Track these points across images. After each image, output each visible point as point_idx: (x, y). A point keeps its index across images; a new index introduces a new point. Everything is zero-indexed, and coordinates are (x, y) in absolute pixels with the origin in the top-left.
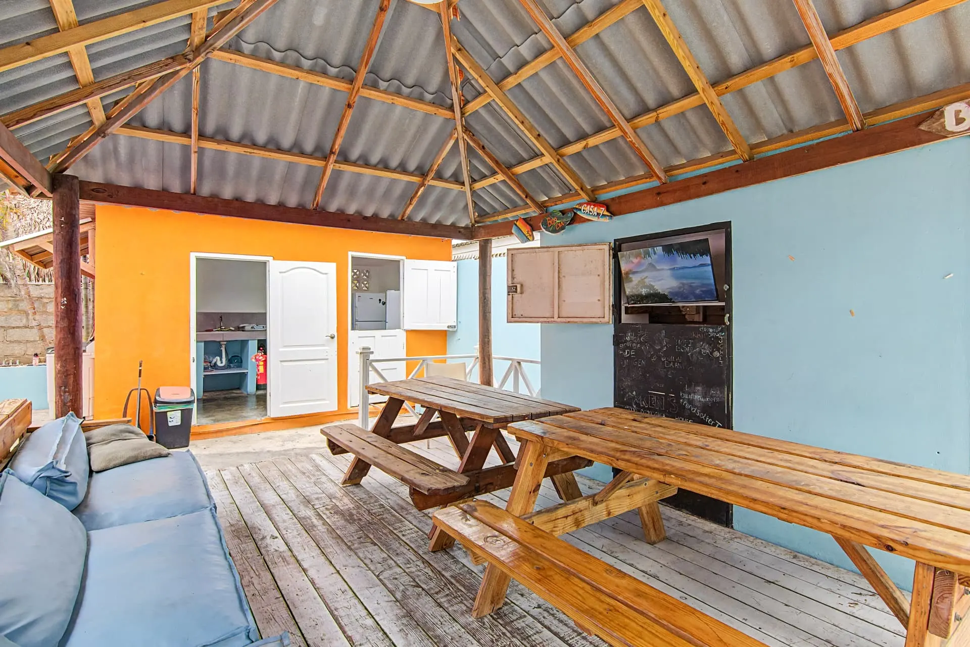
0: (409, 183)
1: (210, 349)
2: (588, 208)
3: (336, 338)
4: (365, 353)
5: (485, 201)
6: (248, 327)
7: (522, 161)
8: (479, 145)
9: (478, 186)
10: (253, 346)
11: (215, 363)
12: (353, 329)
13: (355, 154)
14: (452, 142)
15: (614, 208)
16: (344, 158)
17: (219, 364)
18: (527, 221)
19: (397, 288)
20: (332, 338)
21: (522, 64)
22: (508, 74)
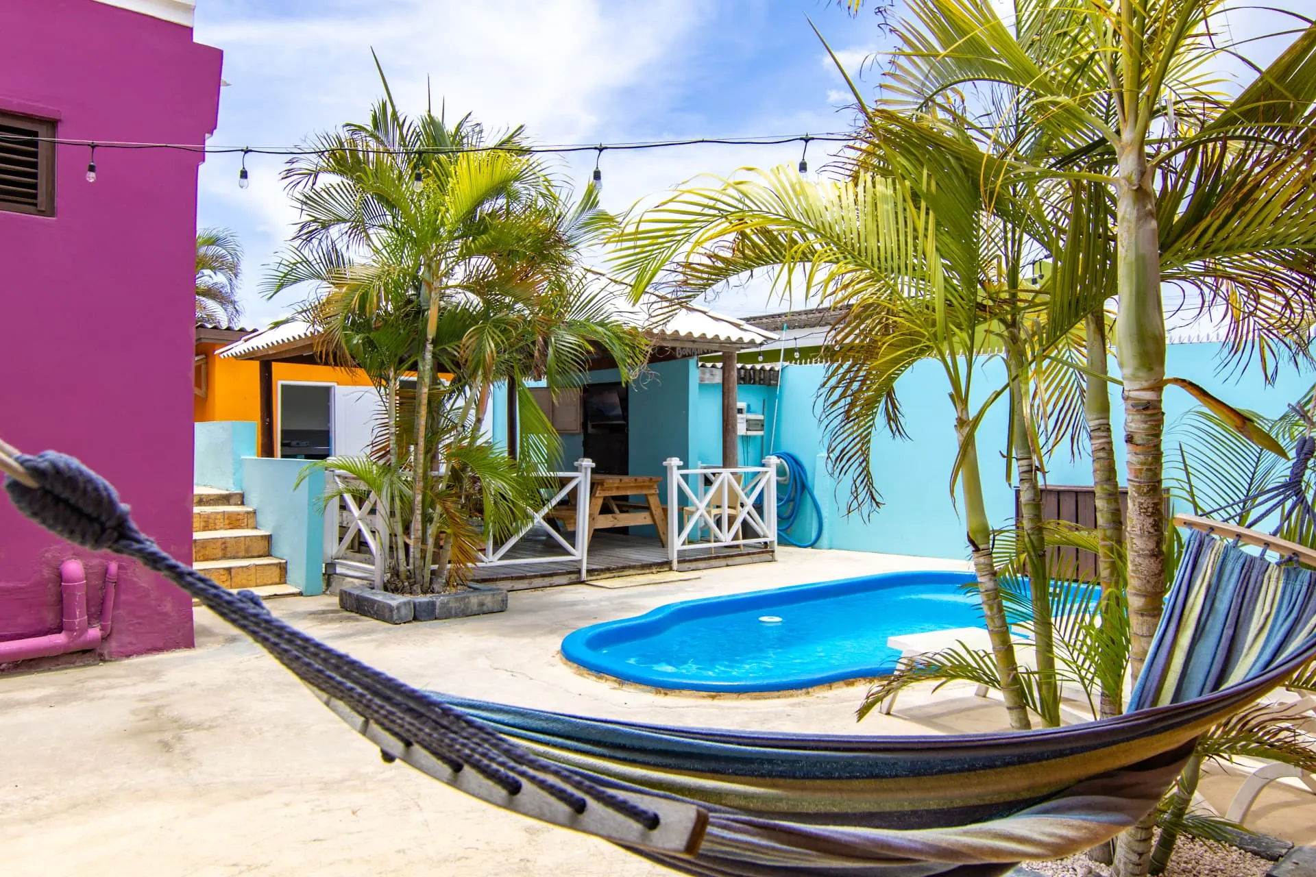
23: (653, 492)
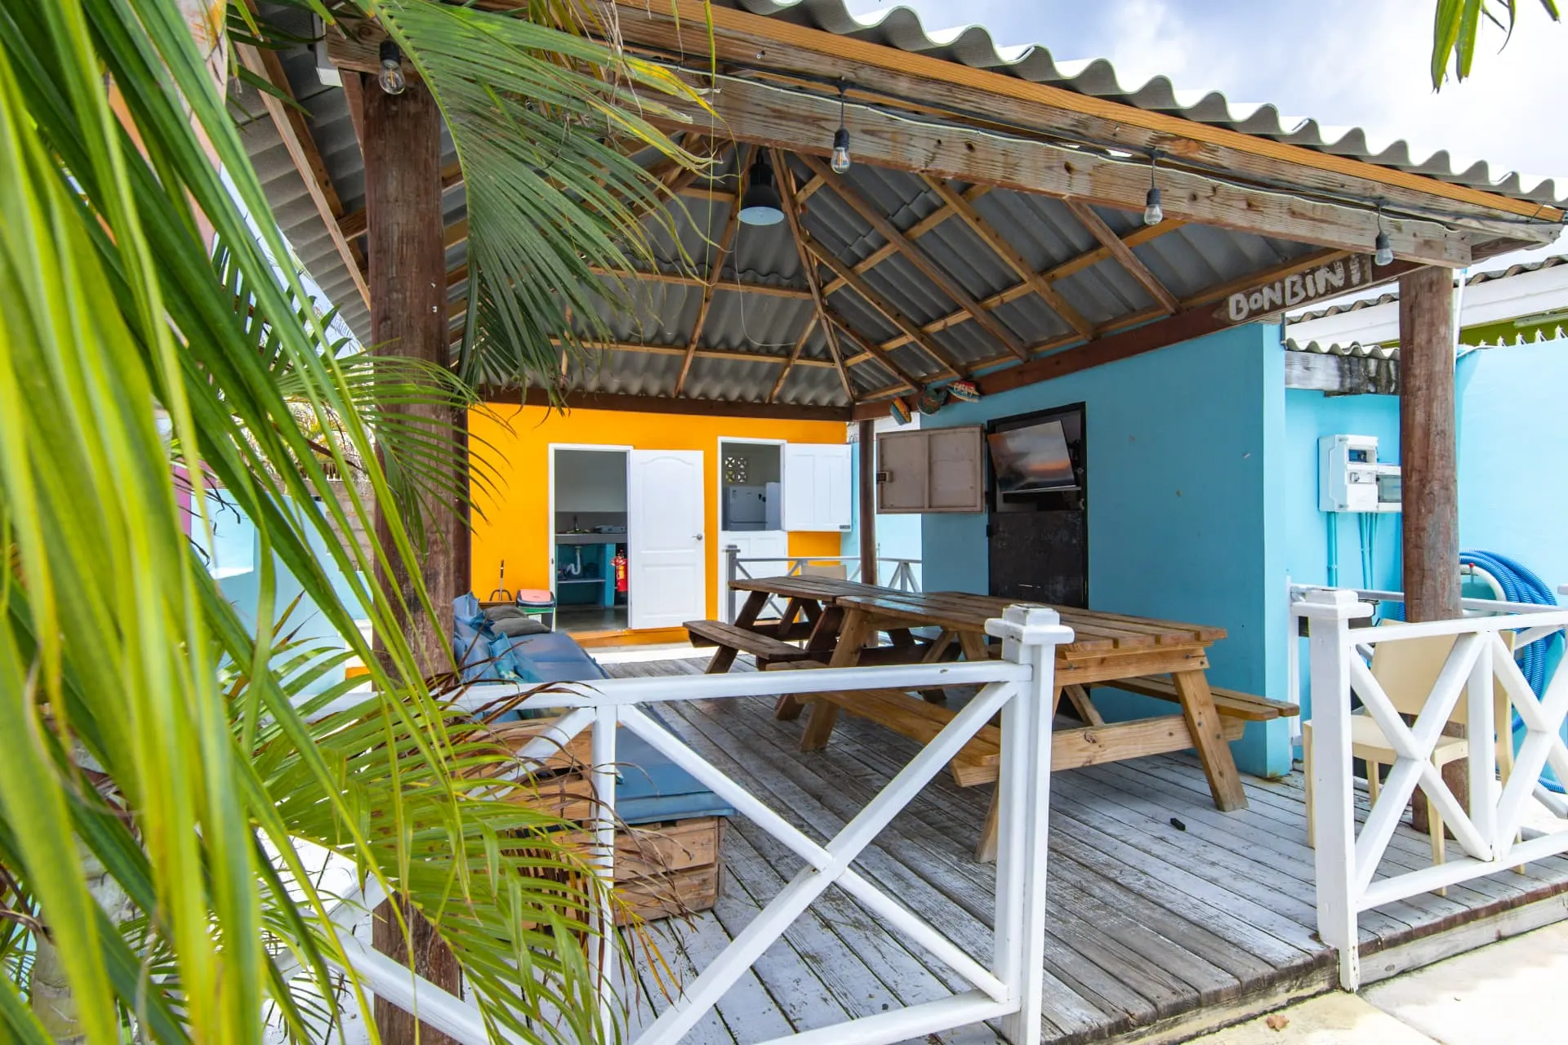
0: (774, 365)
1: (565, 553)
2: (960, 387)
3: (703, 539)
4: (732, 551)
5: (862, 378)
6: (605, 528)
7: (890, 338)
8: (842, 324)
9: (850, 362)
10: (611, 549)
11: (570, 571)
12: (725, 528)
13: (715, 339)
14: (813, 323)
15: (983, 388)
16: (706, 345)
17: (574, 572)
18: (904, 400)
19: (778, 480)
20: (699, 538)
21: (871, 252)
22: (859, 260)
23: (1194, 665)
